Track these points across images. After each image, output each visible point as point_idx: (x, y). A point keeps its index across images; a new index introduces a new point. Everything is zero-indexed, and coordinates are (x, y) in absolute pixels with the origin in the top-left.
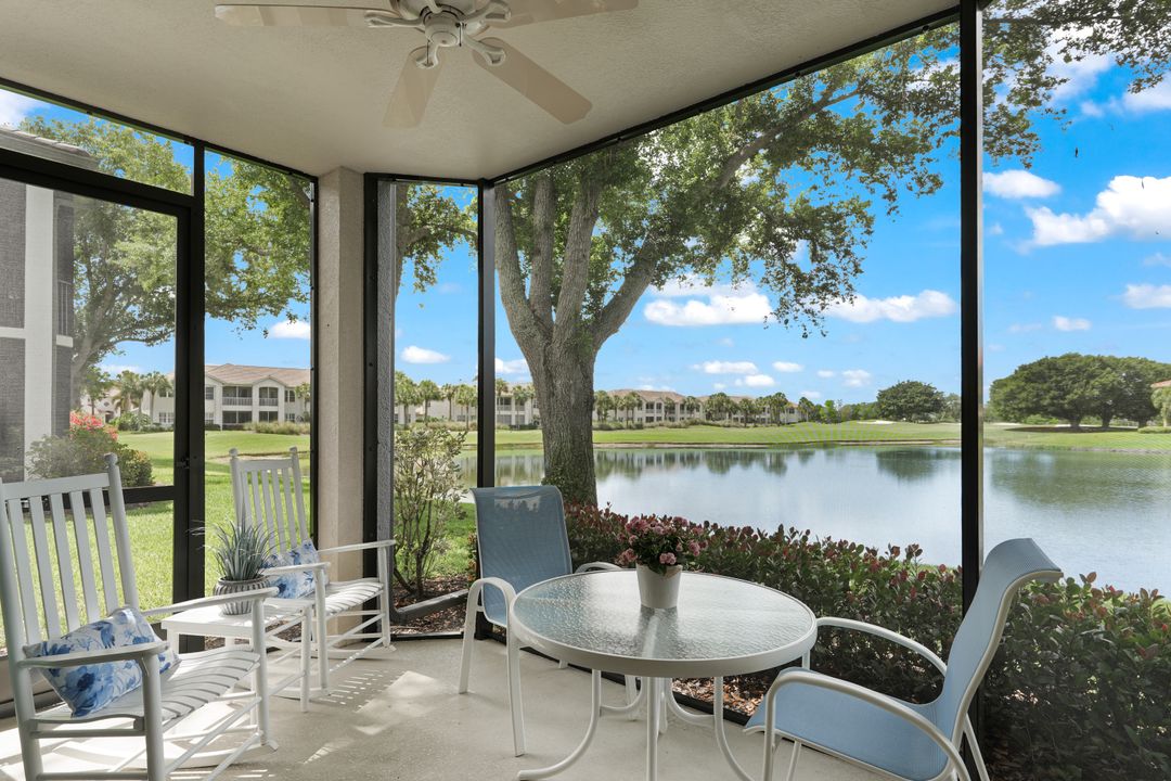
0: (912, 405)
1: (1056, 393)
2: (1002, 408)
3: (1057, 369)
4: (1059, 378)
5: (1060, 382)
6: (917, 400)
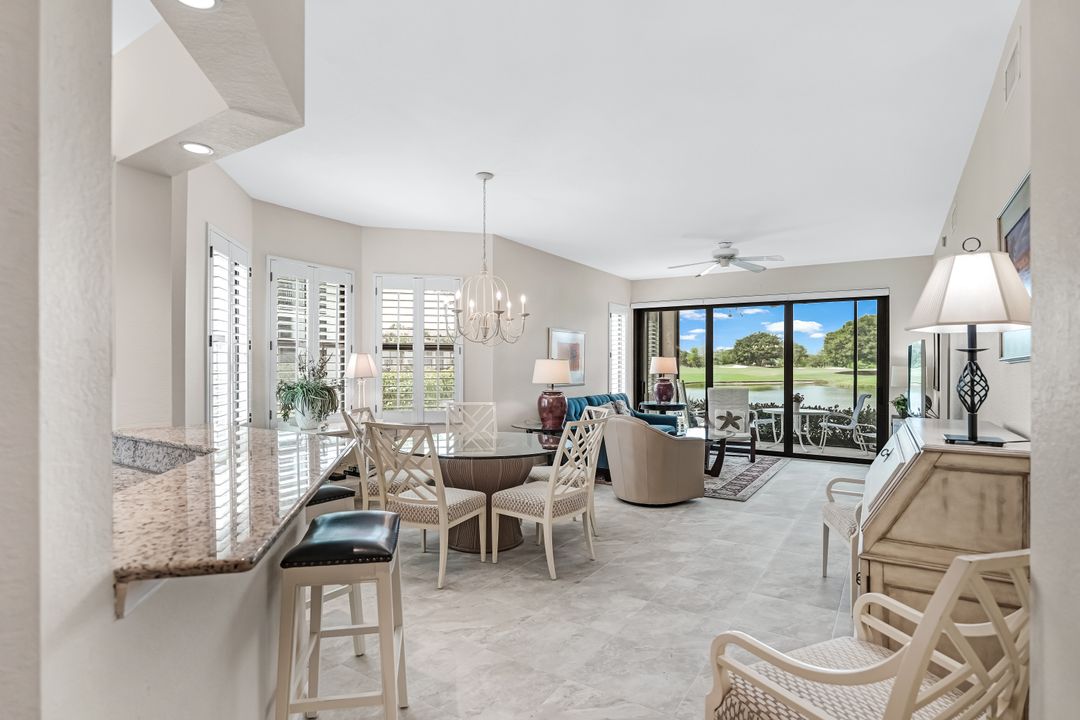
0: (762, 352)
2: (833, 355)
6: (766, 348)
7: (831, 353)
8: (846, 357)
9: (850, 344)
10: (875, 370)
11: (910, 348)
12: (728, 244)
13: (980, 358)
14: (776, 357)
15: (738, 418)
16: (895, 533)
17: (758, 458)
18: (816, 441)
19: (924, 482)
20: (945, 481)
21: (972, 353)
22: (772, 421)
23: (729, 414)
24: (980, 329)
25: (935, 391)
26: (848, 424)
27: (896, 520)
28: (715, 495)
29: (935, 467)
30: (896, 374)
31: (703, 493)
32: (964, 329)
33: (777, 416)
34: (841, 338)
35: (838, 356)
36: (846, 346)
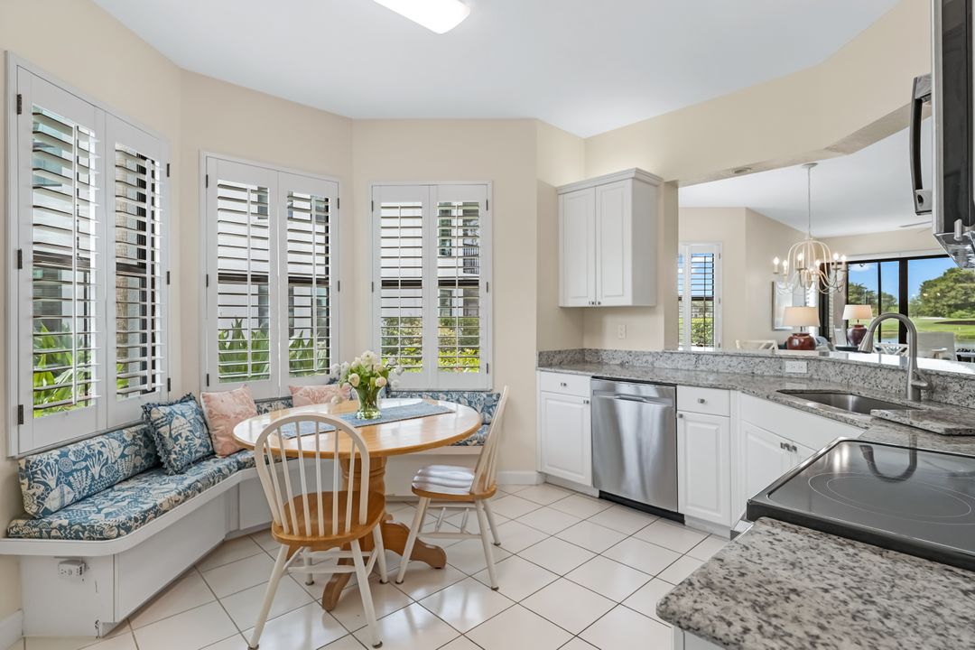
2: (931, 305)
7: (929, 302)
8: (949, 306)
9: (953, 293)
34: (943, 286)
35: (938, 305)
36: (948, 295)
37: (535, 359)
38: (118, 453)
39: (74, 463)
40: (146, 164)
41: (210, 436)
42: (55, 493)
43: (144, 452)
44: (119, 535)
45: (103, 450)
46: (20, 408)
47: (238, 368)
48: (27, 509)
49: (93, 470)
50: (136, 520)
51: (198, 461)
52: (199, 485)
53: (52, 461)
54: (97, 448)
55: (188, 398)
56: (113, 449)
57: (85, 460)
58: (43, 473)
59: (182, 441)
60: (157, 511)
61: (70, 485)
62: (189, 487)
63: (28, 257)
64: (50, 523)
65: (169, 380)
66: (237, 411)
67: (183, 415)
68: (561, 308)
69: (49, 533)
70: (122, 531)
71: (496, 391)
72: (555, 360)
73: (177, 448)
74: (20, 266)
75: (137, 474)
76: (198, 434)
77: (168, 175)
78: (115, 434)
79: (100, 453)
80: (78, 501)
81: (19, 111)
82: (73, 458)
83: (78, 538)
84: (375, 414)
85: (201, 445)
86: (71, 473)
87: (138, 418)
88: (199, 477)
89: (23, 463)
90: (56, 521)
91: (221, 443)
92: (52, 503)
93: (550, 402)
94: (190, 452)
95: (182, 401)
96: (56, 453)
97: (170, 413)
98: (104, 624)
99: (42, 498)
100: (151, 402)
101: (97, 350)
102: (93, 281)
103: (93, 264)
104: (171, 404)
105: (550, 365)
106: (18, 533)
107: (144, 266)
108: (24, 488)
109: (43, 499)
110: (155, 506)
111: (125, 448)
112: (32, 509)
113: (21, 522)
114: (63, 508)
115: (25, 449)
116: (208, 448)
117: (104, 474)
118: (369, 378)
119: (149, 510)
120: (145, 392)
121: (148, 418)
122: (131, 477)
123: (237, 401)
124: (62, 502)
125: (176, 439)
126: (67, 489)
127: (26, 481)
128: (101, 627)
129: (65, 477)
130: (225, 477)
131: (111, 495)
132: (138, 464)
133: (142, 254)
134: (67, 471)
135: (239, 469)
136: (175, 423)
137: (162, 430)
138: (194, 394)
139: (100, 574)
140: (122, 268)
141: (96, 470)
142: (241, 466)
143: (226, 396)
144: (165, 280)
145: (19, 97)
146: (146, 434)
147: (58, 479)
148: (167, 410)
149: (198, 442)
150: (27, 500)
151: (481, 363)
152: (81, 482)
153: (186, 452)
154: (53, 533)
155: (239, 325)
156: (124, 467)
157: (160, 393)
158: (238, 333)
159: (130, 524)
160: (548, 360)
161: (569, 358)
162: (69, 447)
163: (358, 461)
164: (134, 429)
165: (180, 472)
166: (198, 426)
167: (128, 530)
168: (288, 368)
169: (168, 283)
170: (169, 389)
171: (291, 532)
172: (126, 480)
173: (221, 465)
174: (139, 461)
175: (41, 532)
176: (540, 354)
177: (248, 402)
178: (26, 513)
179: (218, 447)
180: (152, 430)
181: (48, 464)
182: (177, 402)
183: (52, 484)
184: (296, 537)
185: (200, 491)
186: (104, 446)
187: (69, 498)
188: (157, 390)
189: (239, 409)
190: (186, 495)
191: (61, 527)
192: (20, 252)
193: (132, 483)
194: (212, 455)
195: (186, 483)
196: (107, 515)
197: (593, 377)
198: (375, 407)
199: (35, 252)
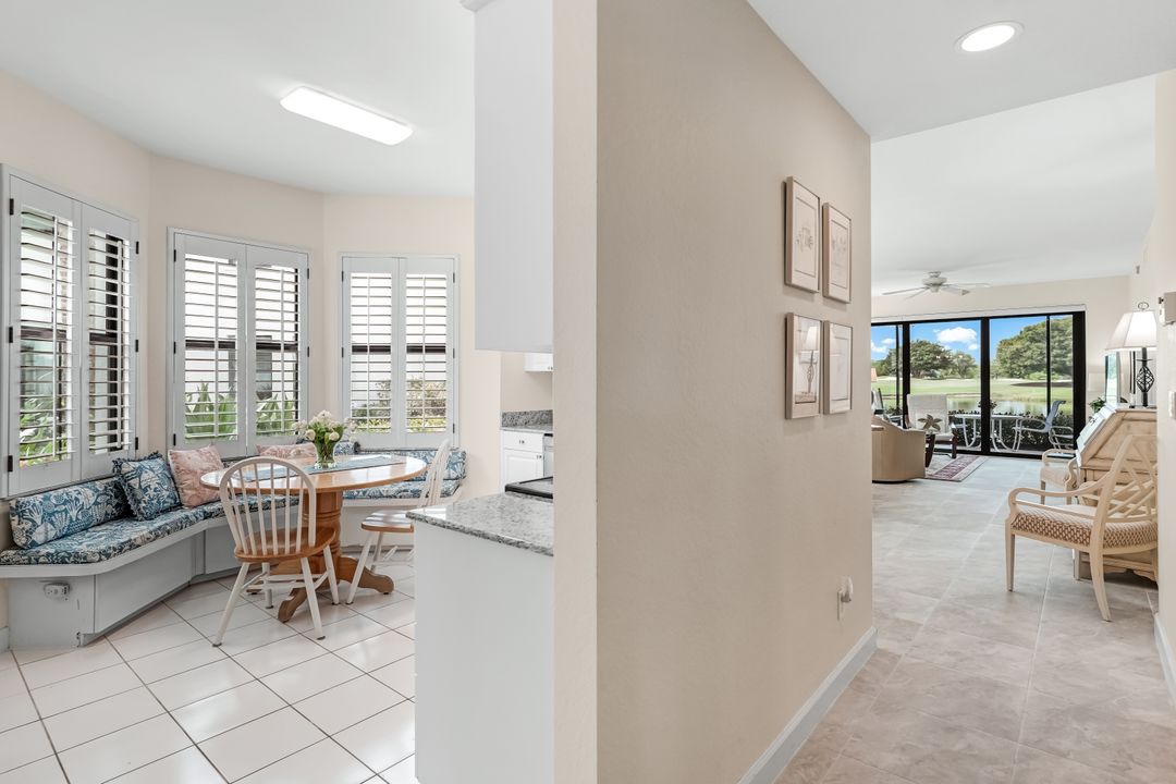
0: (921, 362)
1: (1059, 351)
2: (1008, 365)
3: (1058, 330)
4: (1062, 339)
5: (1063, 342)
6: (925, 358)
7: (1005, 362)
8: (1025, 367)
9: (1029, 353)
10: (1071, 381)
11: (1107, 358)
12: (936, 275)
13: (1149, 364)
14: (937, 368)
15: (939, 420)
16: (1101, 454)
17: (958, 456)
18: (1010, 445)
19: (1117, 427)
20: (1129, 427)
21: (1144, 362)
22: (964, 426)
23: (930, 417)
24: (1148, 349)
25: (1132, 395)
26: (1040, 428)
27: (1101, 448)
28: (931, 478)
29: (1123, 420)
30: (1092, 380)
31: (923, 476)
32: (1140, 349)
33: (969, 421)
34: (1018, 345)
35: (1013, 366)
36: (1024, 355)
37: (499, 419)
38: (92, 500)
39: (56, 506)
40: (118, 244)
41: (177, 489)
42: (41, 529)
43: (115, 501)
44: (100, 560)
45: (79, 497)
46: (10, 458)
47: (205, 429)
48: (16, 541)
49: (71, 513)
50: (115, 549)
51: (166, 511)
52: (168, 528)
53: (37, 503)
54: (74, 495)
55: (154, 456)
56: (87, 496)
57: (64, 504)
58: (30, 511)
59: (151, 492)
60: (132, 545)
61: (52, 523)
62: (159, 528)
63: (17, 332)
64: (38, 552)
65: (137, 439)
66: (204, 467)
67: (151, 470)
68: (528, 372)
69: (37, 560)
70: (103, 557)
71: (462, 449)
72: (521, 421)
73: (147, 498)
74: (11, 340)
75: (108, 520)
76: (165, 487)
77: (137, 252)
78: (89, 484)
79: (77, 499)
80: (58, 538)
81: (11, 213)
82: (54, 501)
83: (64, 562)
84: (330, 465)
85: (168, 497)
86: (53, 514)
87: (110, 472)
88: (168, 521)
89: (13, 503)
90: (44, 551)
91: (188, 495)
92: (38, 537)
93: (511, 458)
94: (158, 502)
95: (151, 457)
96: (41, 496)
97: (139, 467)
98: (85, 635)
99: (29, 533)
100: (122, 457)
101: (72, 411)
102: (69, 350)
103: (69, 335)
104: (139, 460)
105: (515, 425)
106: (8, 561)
107: (115, 335)
108: (14, 524)
109: (31, 533)
110: (130, 540)
111: (98, 496)
112: (21, 540)
113: (11, 552)
114: (47, 542)
115: (13, 493)
116: (175, 500)
117: (80, 517)
118: (324, 433)
119: (125, 542)
120: (115, 449)
121: (119, 471)
122: (103, 523)
123: (204, 458)
124: (46, 537)
125: (145, 490)
126: (50, 526)
127: (16, 518)
128: (82, 637)
129: (48, 517)
130: (192, 523)
131: (87, 534)
132: (109, 512)
133: (112, 325)
134: (50, 511)
135: (205, 518)
136: (145, 476)
137: (132, 482)
138: (162, 452)
139: (83, 594)
140: (95, 338)
141: (73, 513)
142: (207, 516)
143: (193, 454)
144: (134, 348)
145: (12, 201)
146: (117, 486)
147: (43, 518)
148: (137, 464)
149: (165, 493)
150: (17, 534)
151: (448, 423)
152: (62, 522)
153: (154, 502)
154: (41, 560)
155: (205, 388)
156: (98, 513)
157: (128, 451)
158: (205, 397)
159: (111, 551)
160: (511, 421)
161: (536, 418)
162: (51, 493)
163: (306, 496)
164: (105, 481)
165: (150, 518)
166: (166, 480)
167: (108, 556)
168: (255, 430)
169: (137, 350)
170: (137, 448)
171: (250, 552)
172: (98, 525)
173: (187, 513)
174: (110, 509)
175: (30, 559)
176: (504, 415)
177: (215, 459)
178: (15, 545)
179: (185, 499)
180: (122, 482)
181: (34, 505)
182: (145, 459)
183: (39, 521)
184: (254, 556)
185: (169, 533)
186: (79, 493)
187: (52, 535)
188: (126, 448)
189: (205, 465)
190: (156, 535)
191: (48, 554)
192: (11, 329)
193: (103, 527)
194: (178, 506)
195: (156, 525)
196: (88, 546)
197: (546, 435)
198: (331, 459)
199: (22, 327)
